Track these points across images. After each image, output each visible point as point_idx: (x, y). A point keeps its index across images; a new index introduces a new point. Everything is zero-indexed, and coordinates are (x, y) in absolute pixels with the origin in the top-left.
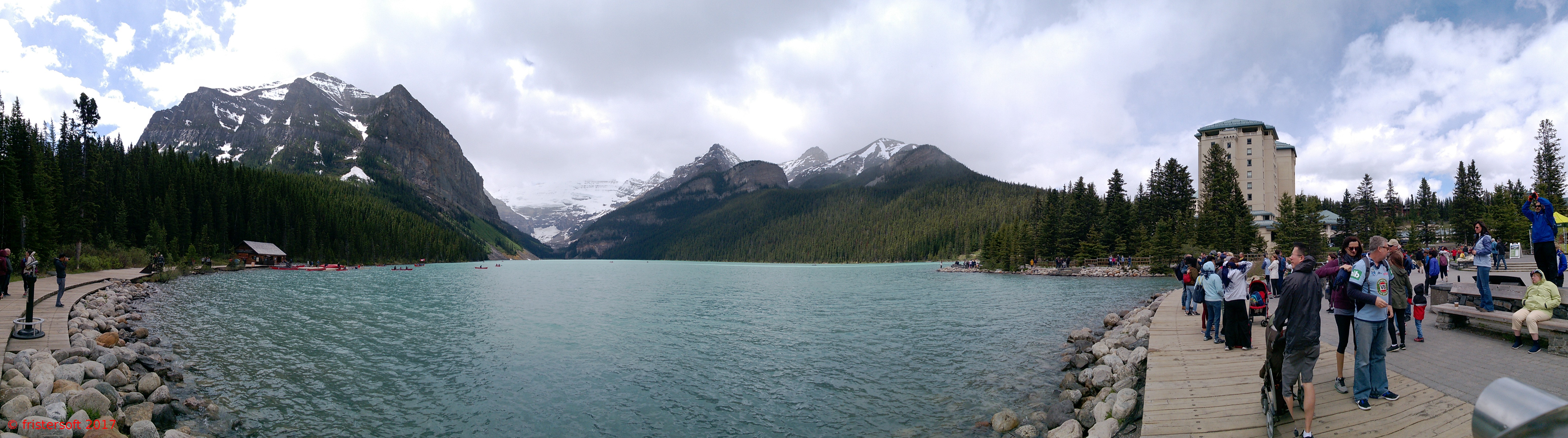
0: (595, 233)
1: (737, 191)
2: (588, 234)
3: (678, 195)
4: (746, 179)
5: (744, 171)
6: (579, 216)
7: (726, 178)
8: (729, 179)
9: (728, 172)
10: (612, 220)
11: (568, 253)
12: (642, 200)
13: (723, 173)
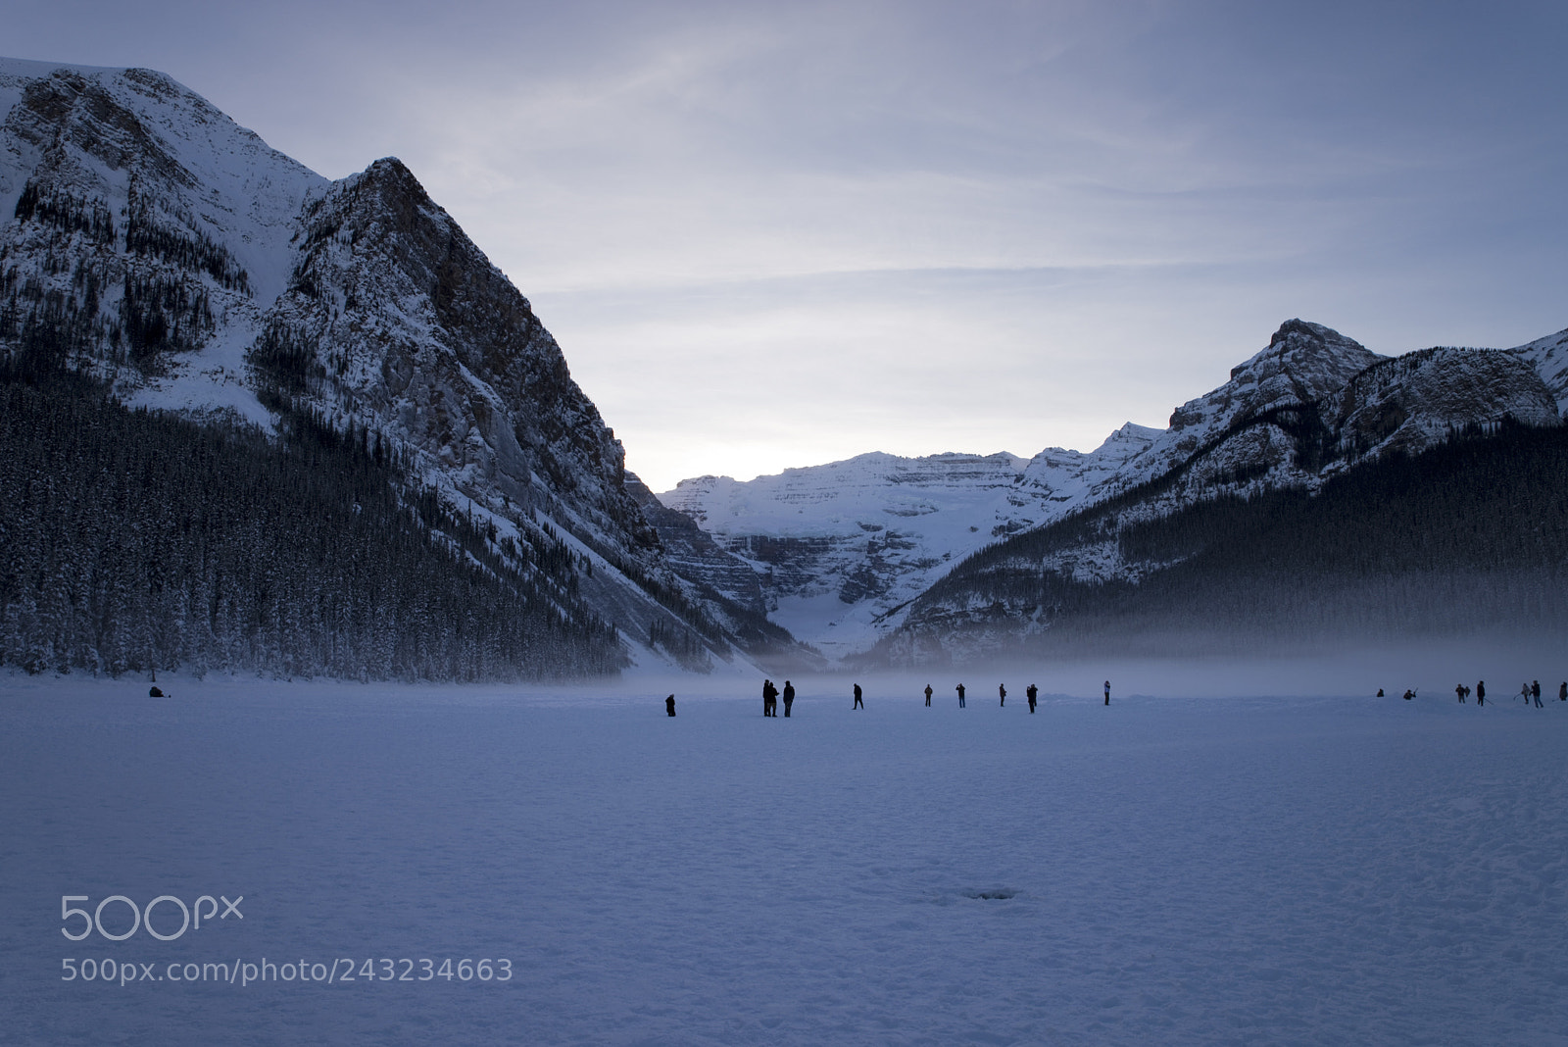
3: (1183, 487)
6: (903, 563)
9: (1333, 401)
10: (991, 570)
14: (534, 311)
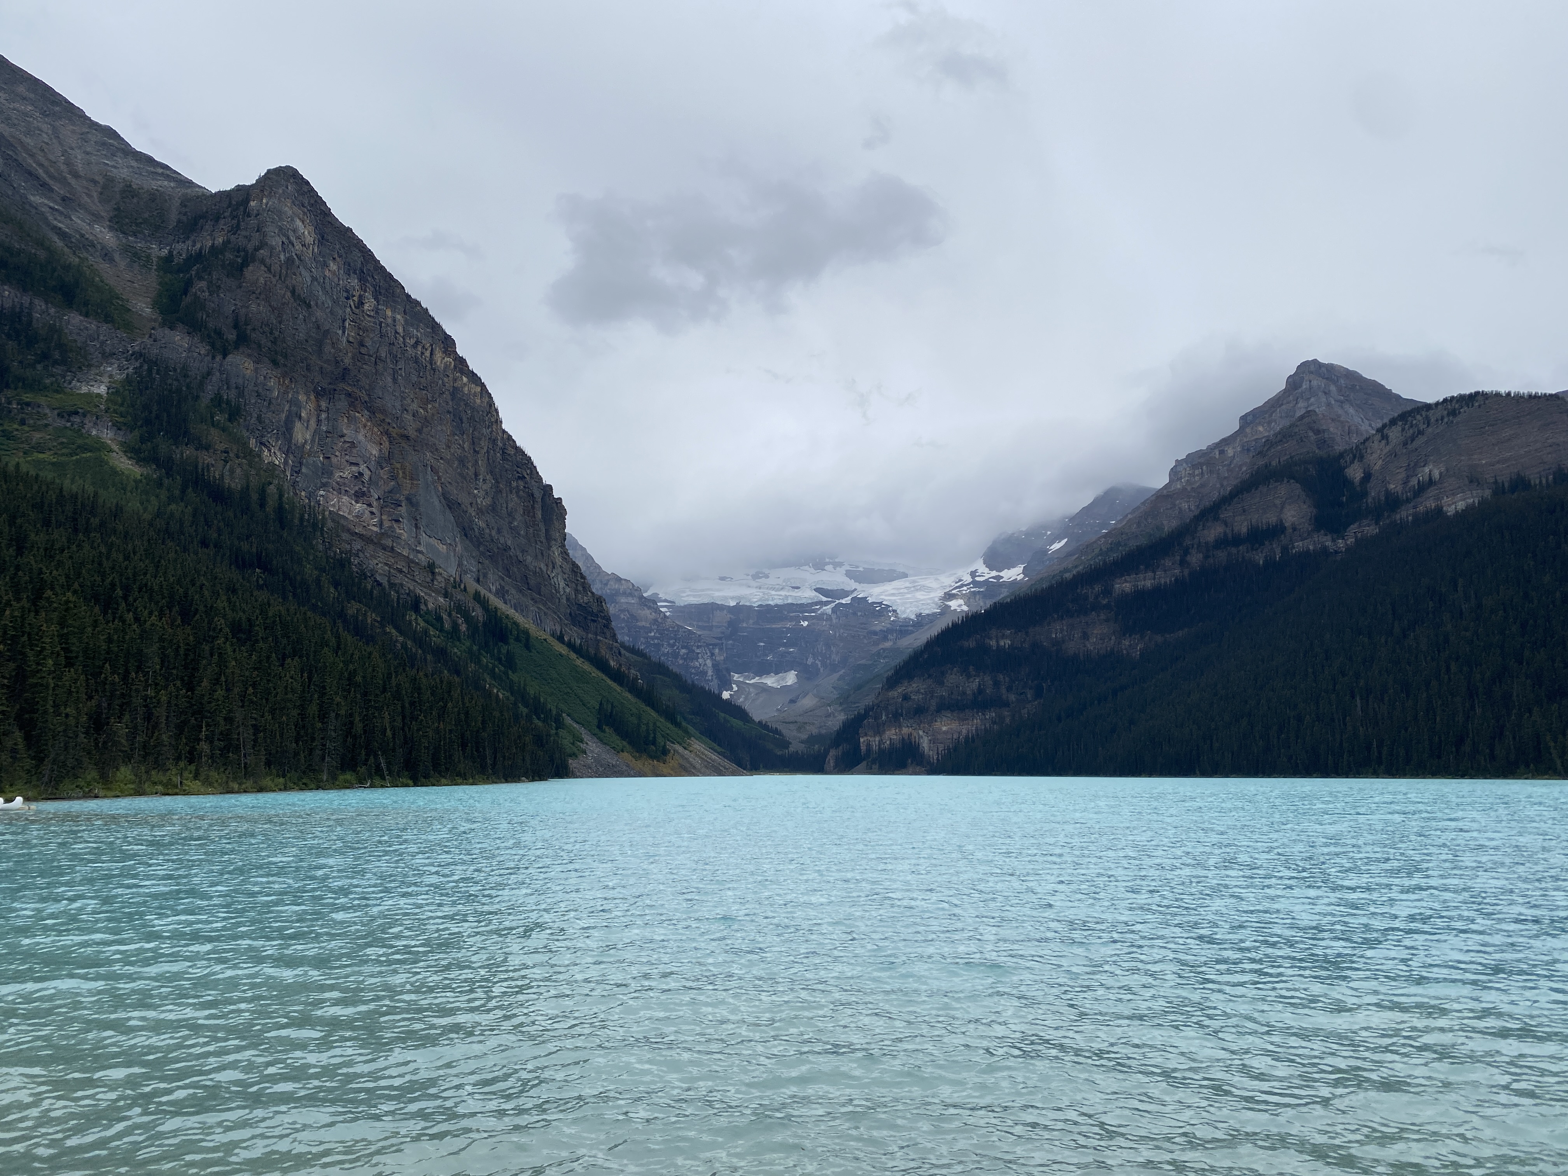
0: (917, 688)
1: (1405, 514)
2: (896, 693)
3: (1186, 552)
4: (1432, 470)
5: (1420, 441)
6: (873, 630)
7: (1355, 473)
8: (1367, 476)
9: (1358, 453)
10: (971, 643)
11: (832, 753)
12: (1068, 576)
13: (1341, 455)
14: (460, 351)
